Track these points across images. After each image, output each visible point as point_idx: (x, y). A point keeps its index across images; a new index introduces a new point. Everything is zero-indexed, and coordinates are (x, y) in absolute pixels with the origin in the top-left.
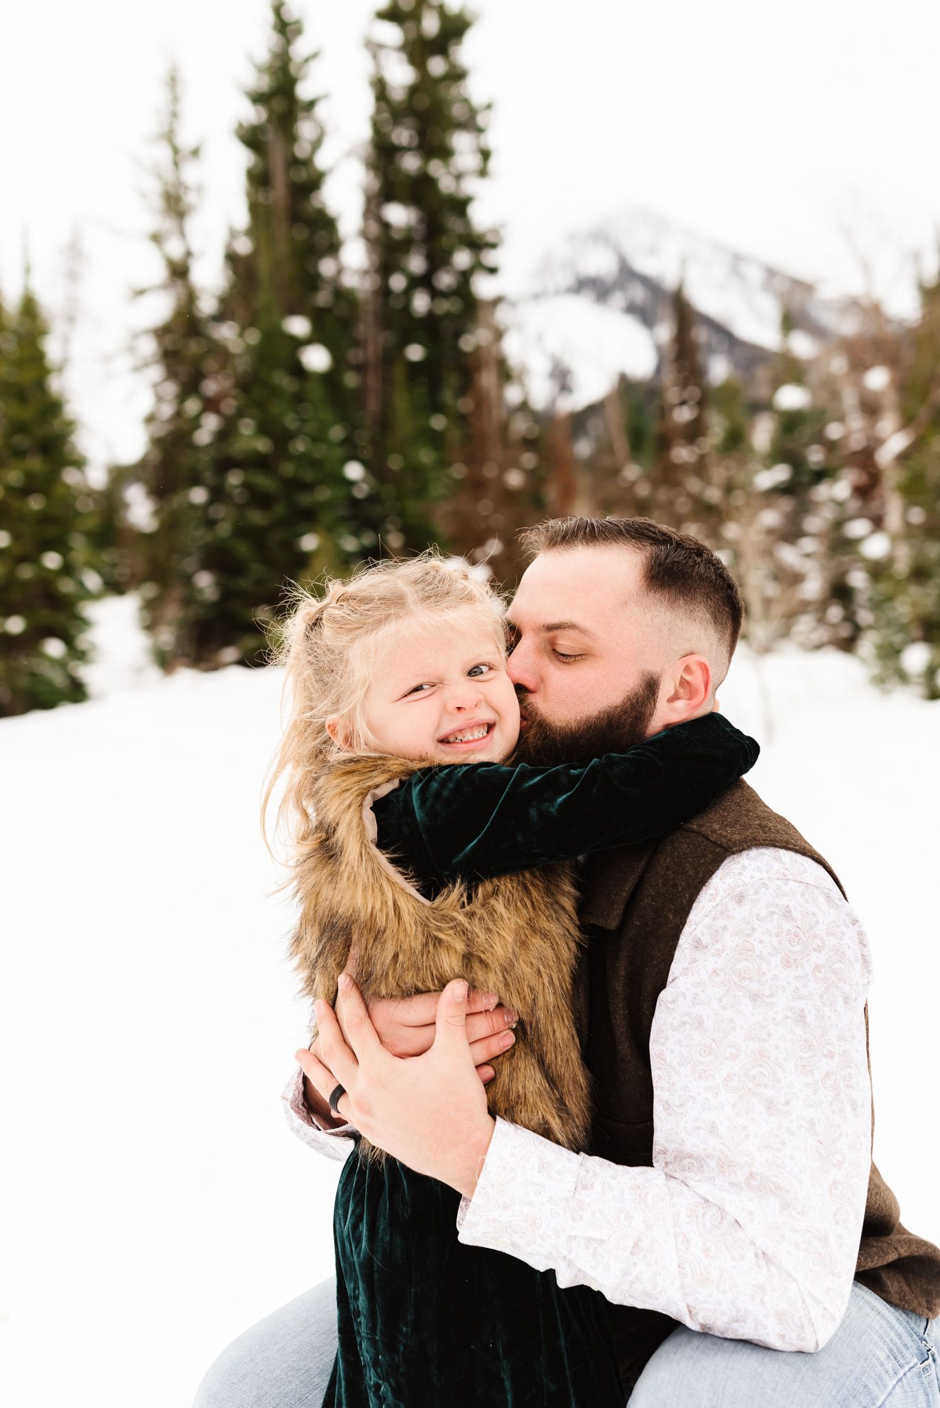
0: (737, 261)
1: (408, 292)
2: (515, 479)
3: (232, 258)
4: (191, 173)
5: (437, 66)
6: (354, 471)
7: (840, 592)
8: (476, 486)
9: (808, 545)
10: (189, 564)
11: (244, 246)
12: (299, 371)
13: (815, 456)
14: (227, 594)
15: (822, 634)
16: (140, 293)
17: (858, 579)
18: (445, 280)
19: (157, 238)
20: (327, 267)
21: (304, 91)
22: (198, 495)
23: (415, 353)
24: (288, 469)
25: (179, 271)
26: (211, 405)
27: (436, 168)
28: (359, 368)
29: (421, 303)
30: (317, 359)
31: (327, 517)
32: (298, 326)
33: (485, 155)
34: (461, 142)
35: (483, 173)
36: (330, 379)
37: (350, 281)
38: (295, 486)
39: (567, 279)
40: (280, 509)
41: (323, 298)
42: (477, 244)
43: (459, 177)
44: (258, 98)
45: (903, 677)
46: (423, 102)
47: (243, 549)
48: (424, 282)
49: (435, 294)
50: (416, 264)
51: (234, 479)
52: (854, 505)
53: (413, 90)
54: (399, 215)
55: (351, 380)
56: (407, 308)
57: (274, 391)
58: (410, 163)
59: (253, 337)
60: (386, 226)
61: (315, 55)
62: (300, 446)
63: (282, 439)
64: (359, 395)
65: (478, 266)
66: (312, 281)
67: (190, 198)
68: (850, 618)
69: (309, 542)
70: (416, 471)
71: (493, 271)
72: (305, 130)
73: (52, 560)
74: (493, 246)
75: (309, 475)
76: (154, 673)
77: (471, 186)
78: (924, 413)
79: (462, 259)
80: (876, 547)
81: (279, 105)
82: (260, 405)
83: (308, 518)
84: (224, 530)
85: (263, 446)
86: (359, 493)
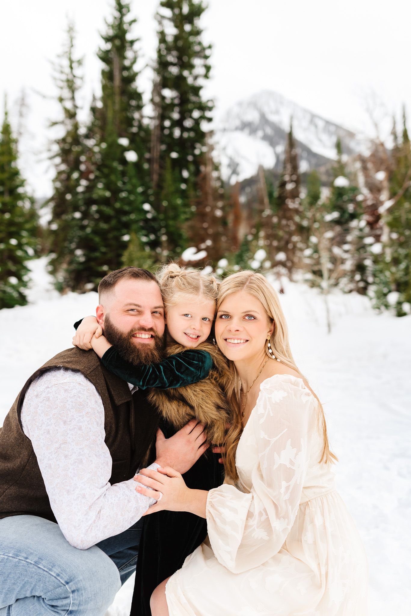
0: (313, 117)
1: (171, 128)
2: (219, 213)
3: (94, 110)
4: (78, 72)
5: (187, 28)
6: (147, 207)
7: (360, 268)
8: (202, 216)
9: (346, 247)
10: (73, 246)
11: (99, 105)
12: (124, 162)
13: (351, 207)
14: (89, 259)
15: (352, 286)
16: (55, 124)
17: (368, 262)
18: (188, 123)
19: (61, 100)
20: (136, 115)
21: (129, 37)
22: (78, 215)
23: (174, 155)
24: (118, 205)
25: (71, 115)
26: (84, 175)
27: (186, 73)
28: (149, 161)
29: (177, 133)
30: (131, 156)
31: (134, 227)
32: (124, 142)
33: (208, 68)
34: (197, 62)
35: (206, 76)
36: (137, 165)
37: (146, 122)
38: (121, 212)
39: (237, 123)
40: (114, 222)
41: (135, 130)
42: (203, 108)
43: (196, 78)
44: (108, 39)
45: (387, 306)
46: (180, 43)
47: (97, 239)
48: (179, 123)
49: (184, 129)
50: (176, 116)
51: (94, 208)
52: (367, 230)
53: (177, 38)
54: (168, 93)
55: (146, 166)
56: (171, 134)
57: (113, 170)
58: (174, 70)
59: (104, 145)
60: (163, 98)
61: (134, 21)
62: (123, 195)
63: (115, 192)
64: (149, 173)
65: (203, 117)
66: (129, 121)
67: (78, 82)
68: (364, 280)
69: (126, 238)
70: (174, 208)
71: (210, 120)
72: (129, 54)
73: (14, 242)
74: (210, 109)
75: (127, 208)
76: (56, 294)
77: (200, 82)
78: (401, 192)
79: (196, 114)
80: (377, 249)
81: (117, 42)
82: (106, 176)
83: (127, 227)
84: (89, 230)
85: (108, 194)
86: (149, 216)
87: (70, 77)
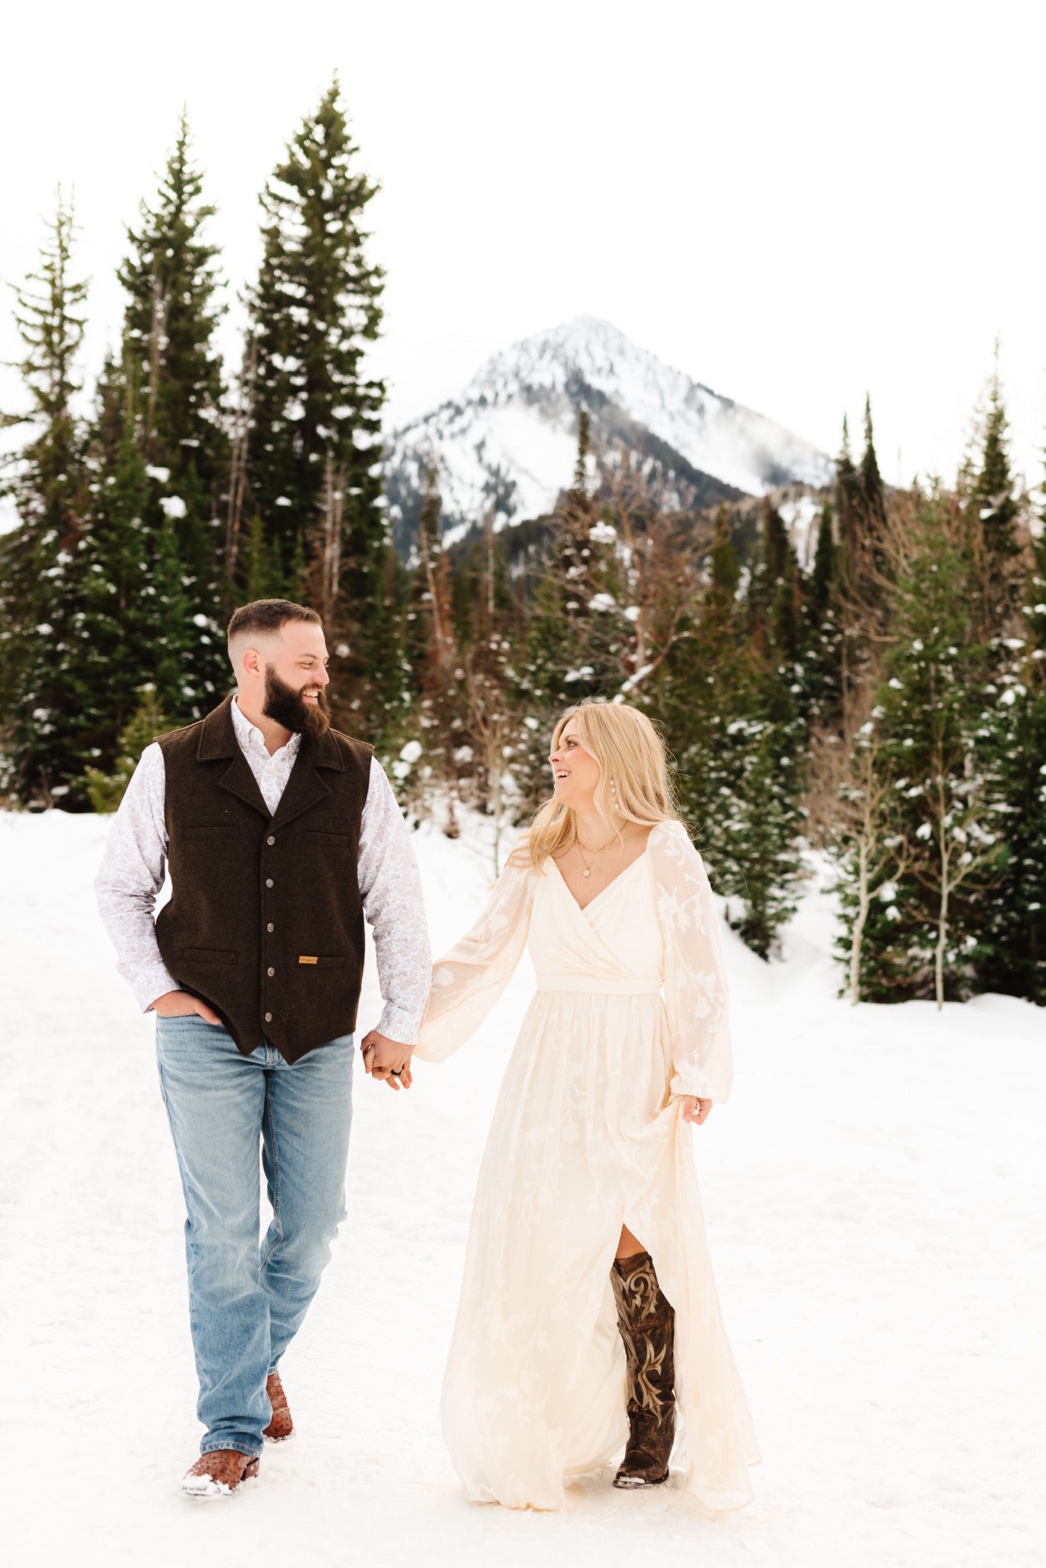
3: (106, 391)
4: (74, 310)
6: (201, 620)
10: (30, 699)
14: (60, 730)
16: (11, 419)
18: (323, 430)
19: (29, 369)
22: (45, 629)
23: (283, 501)
24: (132, 613)
27: (324, 325)
30: (174, 507)
32: (161, 474)
33: (373, 314)
34: (349, 301)
36: (184, 524)
38: (139, 629)
40: (123, 651)
42: (357, 399)
43: (345, 334)
44: (144, 243)
47: (80, 688)
48: (301, 429)
50: (295, 411)
51: (79, 617)
53: (307, 245)
57: (129, 536)
58: (298, 315)
60: (273, 372)
61: (210, 211)
62: (149, 591)
65: (357, 420)
69: (149, 689)
71: (373, 426)
74: (375, 404)
77: (356, 343)
79: (341, 412)
81: (167, 252)
82: (112, 548)
83: (148, 667)
84: (65, 664)
85: (112, 589)
86: (205, 640)
87: (55, 321)
